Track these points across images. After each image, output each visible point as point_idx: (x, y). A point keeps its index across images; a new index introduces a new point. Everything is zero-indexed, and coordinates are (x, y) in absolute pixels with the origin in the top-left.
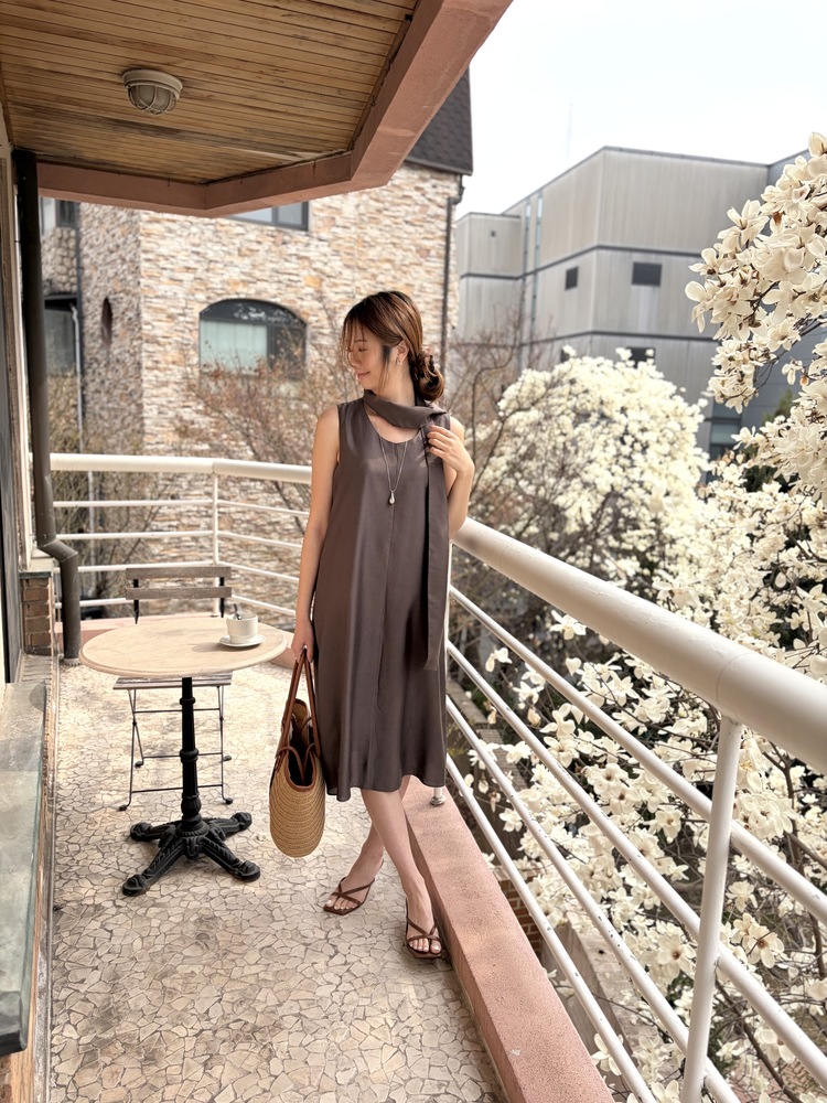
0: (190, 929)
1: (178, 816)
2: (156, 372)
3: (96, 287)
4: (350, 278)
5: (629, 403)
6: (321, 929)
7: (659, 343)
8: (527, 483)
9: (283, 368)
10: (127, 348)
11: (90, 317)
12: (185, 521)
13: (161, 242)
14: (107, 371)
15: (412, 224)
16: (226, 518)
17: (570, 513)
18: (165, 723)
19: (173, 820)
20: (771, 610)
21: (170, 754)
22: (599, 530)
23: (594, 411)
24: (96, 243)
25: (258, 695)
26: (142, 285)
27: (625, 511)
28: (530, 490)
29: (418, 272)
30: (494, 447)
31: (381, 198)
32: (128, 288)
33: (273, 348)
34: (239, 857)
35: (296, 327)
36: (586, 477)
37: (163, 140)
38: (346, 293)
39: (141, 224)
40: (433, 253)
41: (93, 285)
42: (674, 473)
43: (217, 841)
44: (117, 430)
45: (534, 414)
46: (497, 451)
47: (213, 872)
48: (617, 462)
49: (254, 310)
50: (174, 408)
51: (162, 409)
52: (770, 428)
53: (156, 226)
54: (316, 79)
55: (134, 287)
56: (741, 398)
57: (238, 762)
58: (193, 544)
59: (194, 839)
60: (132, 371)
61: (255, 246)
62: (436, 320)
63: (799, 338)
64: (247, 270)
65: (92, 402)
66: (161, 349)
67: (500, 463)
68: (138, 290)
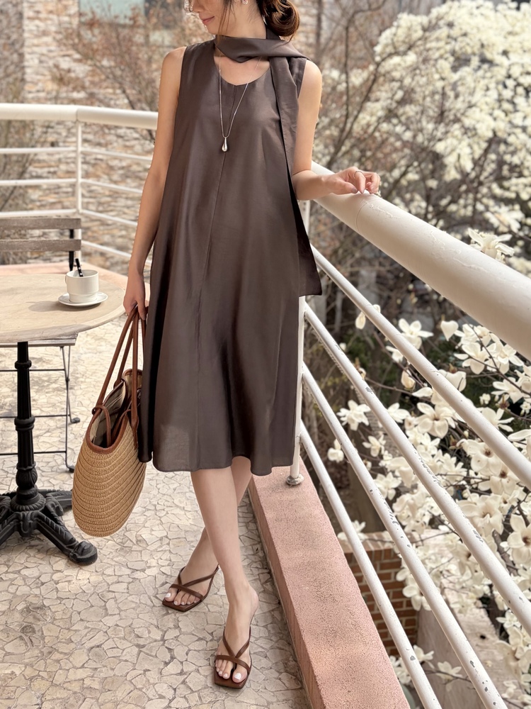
0: (16, 620)
1: (14, 487)
2: (37, 22)
5: (511, 46)
6: (157, 627)
8: (404, 128)
17: (450, 160)
22: (482, 178)
23: (474, 54)
27: (507, 158)
28: (408, 136)
30: (370, 90)
34: (74, 537)
36: (468, 122)
43: (53, 517)
45: (411, 58)
46: (373, 96)
47: (48, 552)
48: (500, 107)
50: (54, 57)
51: (43, 58)
59: (28, 514)
60: (14, 21)
67: (376, 109)
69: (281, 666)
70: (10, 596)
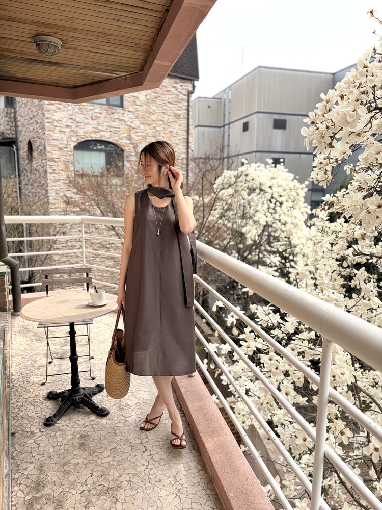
0: (77, 442)
1: (69, 387)
2: (54, 175)
3: (24, 135)
4: (144, 129)
5: (273, 184)
6: (138, 438)
7: (286, 156)
8: (228, 222)
9: (114, 171)
10: (40, 164)
11: (22, 149)
12: (69, 244)
13: (54, 114)
14: (31, 175)
15: (172, 104)
16: (89, 242)
17: (248, 236)
18: (62, 342)
19: (67, 389)
20: (341, 278)
21: (65, 356)
22: (262, 243)
23: (257, 188)
24: (24, 115)
25: (106, 327)
26: (46, 134)
27: (273, 234)
28: (230, 225)
29: (175, 126)
30: (213, 206)
31: (157, 92)
32: (39, 136)
33: (108, 162)
34: (99, 405)
35: (119, 152)
36: (255, 219)
37: (53, 68)
38: (142, 136)
39: (45, 106)
40: (182, 116)
41: (23, 135)
42: (294, 215)
43: (88, 398)
44: (36, 202)
45: (231, 191)
46: (214, 208)
47: (87, 413)
48: (269, 211)
49: (99, 145)
50: (63, 191)
51: (57, 192)
52: (339, 194)
53: (52, 106)
54: (125, 39)
55: (42, 135)
56: (326, 181)
57: (97, 359)
58: (74, 254)
59: (77, 398)
60: (42, 175)
61: (99, 115)
62: (184, 148)
63: (351, 153)
64: (95, 126)
65: (24, 189)
66: (56, 164)
67: (216, 214)
68: (44, 136)
69: (191, 448)
70: (73, 432)
